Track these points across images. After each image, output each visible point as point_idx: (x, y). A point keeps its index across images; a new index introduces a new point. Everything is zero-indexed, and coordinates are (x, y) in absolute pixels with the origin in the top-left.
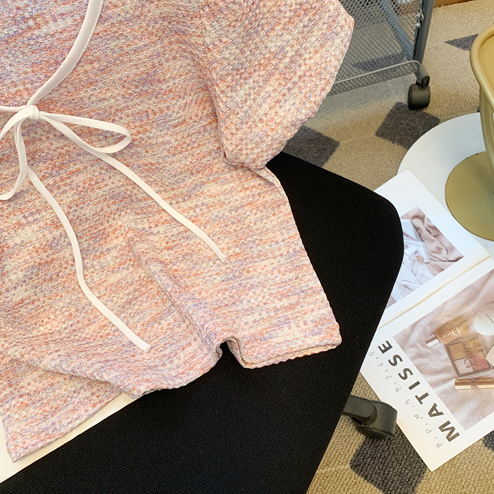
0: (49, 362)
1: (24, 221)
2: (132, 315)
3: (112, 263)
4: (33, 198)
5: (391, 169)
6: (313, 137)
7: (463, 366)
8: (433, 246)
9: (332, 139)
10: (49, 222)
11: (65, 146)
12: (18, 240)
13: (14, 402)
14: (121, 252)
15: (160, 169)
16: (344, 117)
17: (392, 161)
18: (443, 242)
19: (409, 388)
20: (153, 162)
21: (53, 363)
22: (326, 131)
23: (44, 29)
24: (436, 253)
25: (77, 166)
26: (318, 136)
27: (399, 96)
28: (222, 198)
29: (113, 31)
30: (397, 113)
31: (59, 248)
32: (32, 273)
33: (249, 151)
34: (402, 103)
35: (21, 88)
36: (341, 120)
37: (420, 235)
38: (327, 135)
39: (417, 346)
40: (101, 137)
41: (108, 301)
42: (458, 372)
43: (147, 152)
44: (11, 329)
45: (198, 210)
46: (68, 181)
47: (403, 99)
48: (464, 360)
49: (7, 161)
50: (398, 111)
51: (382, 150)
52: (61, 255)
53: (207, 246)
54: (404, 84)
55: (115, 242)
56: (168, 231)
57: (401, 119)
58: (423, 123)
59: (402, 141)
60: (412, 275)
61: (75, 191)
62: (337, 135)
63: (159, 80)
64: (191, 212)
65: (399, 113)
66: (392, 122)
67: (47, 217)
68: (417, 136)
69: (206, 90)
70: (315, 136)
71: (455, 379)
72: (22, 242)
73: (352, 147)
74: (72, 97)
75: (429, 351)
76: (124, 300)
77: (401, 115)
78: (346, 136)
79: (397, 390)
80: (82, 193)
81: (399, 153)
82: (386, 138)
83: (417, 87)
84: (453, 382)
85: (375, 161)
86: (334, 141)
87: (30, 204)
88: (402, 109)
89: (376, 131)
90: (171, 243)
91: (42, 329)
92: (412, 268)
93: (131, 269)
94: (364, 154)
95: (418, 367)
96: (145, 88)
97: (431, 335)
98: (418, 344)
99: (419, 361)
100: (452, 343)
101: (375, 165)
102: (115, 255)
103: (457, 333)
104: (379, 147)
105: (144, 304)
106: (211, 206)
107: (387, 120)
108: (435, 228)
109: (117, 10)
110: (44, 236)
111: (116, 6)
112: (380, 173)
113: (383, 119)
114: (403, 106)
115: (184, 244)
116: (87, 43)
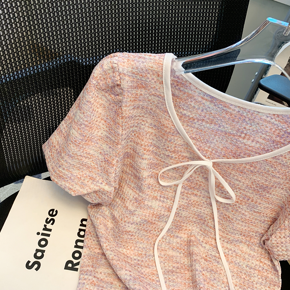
0: (123, 274)
1: (159, 198)
2: (170, 280)
3: (174, 244)
4: (170, 191)
10: (167, 206)
11: (202, 182)
12: (150, 204)
13: (90, 277)
14: (181, 242)
15: (231, 222)
20: (231, 217)
21: (126, 277)
23: (245, 141)
25: (198, 193)
28: (247, 256)
29: (274, 164)
31: (161, 220)
32: (143, 223)
33: (280, 250)
35: (210, 150)
40: (221, 191)
41: (162, 262)
43: (232, 211)
44: (112, 239)
45: (230, 252)
46: (189, 196)
49: (176, 171)
52: (159, 223)
53: (225, 275)
55: (182, 235)
56: (210, 250)
61: (187, 202)
63: (268, 192)
64: (227, 250)
67: (168, 204)
69: (280, 208)
72: (151, 206)
74: (227, 170)
76: (170, 269)
80: (189, 205)
87: (167, 193)
90: (208, 258)
91: (124, 250)
93: (182, 255)
96: (260, 190)
102: (178, 241)
105: (178, 279)
106: (238, 256)
109: (284, 159)
110: (161, 211)
111: (286, 158)
115: (214, 264)
116: (259, 160)
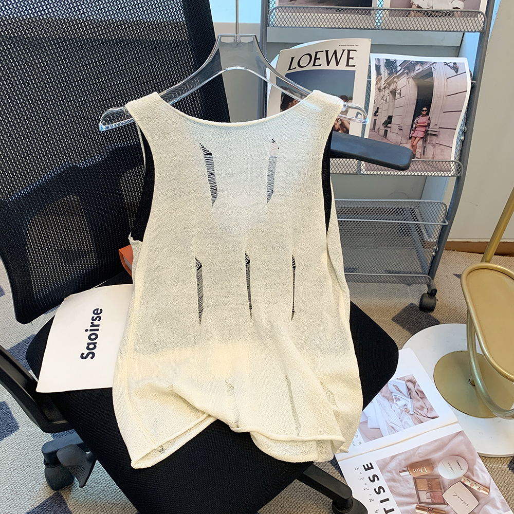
7: (425, 497)
8: (418, 404)
17: (400, 340)
18: (426, 403)
19: (380, 501)
24: (419, 409)
27: (414, 299)
34: (415, 304)
37: (410, 394)
42: (420, 499)
47: (415, 302)
48: (426, 492)
50: (411, 309)
51: (394, 330)
57: (412, 314)
58: (427, 321)
59: (410, 329)
60: (399, 420)
66: (405, 314)
71: (416, 504)
75: (401, 478)
77: (413, 312)
79: (371, 500)
81: (406, 336)
82: (399, 324)
83: (427, 295)
84: (415, 506)
88: (415, 308)
89: (392, 317)
92: (400, 416)
95: (390, 488)
97: (405, 467)
98: (393, 472)
99: (392, 483)
100: (419, 478)
103: (424, 471)
104: (393, 328)
107: (402, 313)
108: (422, 392)
113: (399, 311)
114: (415, 306)
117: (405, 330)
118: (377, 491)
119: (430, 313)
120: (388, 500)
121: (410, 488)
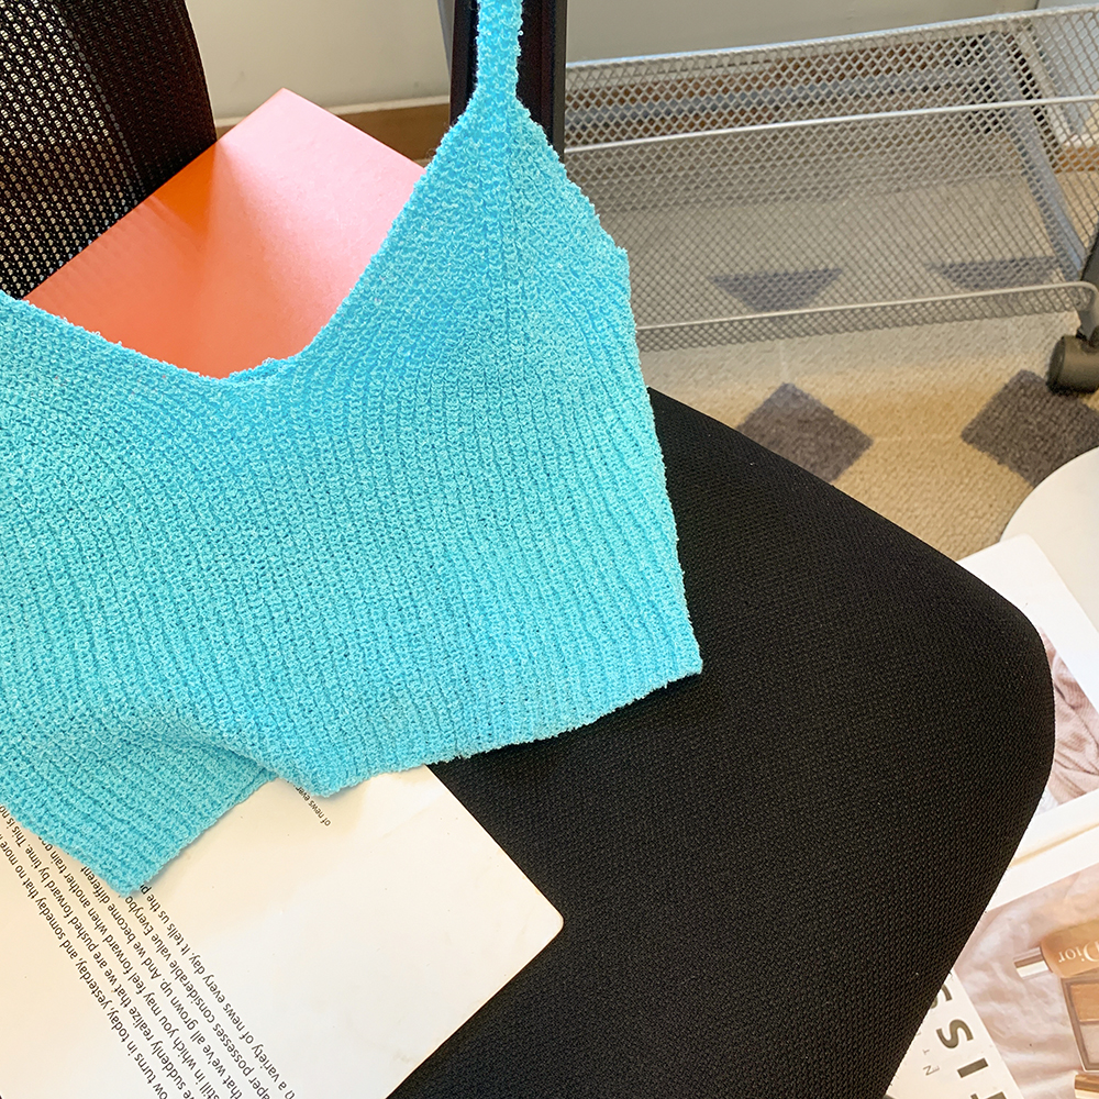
5: (987, 525)
6: (813, 415)
9: (855, 430)
16: (892, 383)
17: (991, 506)
18: (1091, 725)
19: (959, 1071)
22: (843, 406)
24: (1070, 747)
26: (824, 416)
27: (1028, 355)
30: (1019, 395)
34: (1033, 374)
36: (884, 388)
38: (844, 417)
39: (992, 969)
42: (1086, 1055)
47: (1037, 363)
50: (1022, 391)
51: (971, 474)
54: (1046, 330)
57: (1027, 408)
58: (1078, 428)
59: (1023, 463)
62: (869, 421)
65: (1024, 395)
66: (1005, 413)
68: (1061, 457)
70: (817, 415)
71: (1076, 1073)
73: (901, 454)
77: (1028, 402)
78: (890, 426)
79: (929, 1071)
81: (1010, 490)
82: (986, 450)
83: (1077, 343)
84: (1071, 1078)
85: (953, 498)
86: (860, 432)
88: (1033, 388)
89: (962, 428)
94: (928, 476)
95: (988, 1021)
97: (1031, 948)
98: (996, 966)
99: (994, 1007)
100: (1079, 980)
101: (950, 507)
103: (1095, 954)
104: (965, 466)
107: (994, 407)
108: (1075, 685)
112: (959, 530)
113: (984, 402)
114: (1035, 381)
117: (1006, 469)
118: (948, 1037)
119: (1085, 401)
120: (982, 1064)
121: (1053, 1019)
